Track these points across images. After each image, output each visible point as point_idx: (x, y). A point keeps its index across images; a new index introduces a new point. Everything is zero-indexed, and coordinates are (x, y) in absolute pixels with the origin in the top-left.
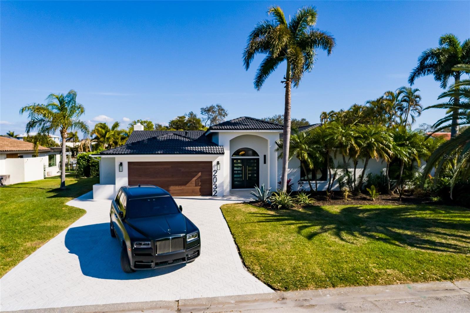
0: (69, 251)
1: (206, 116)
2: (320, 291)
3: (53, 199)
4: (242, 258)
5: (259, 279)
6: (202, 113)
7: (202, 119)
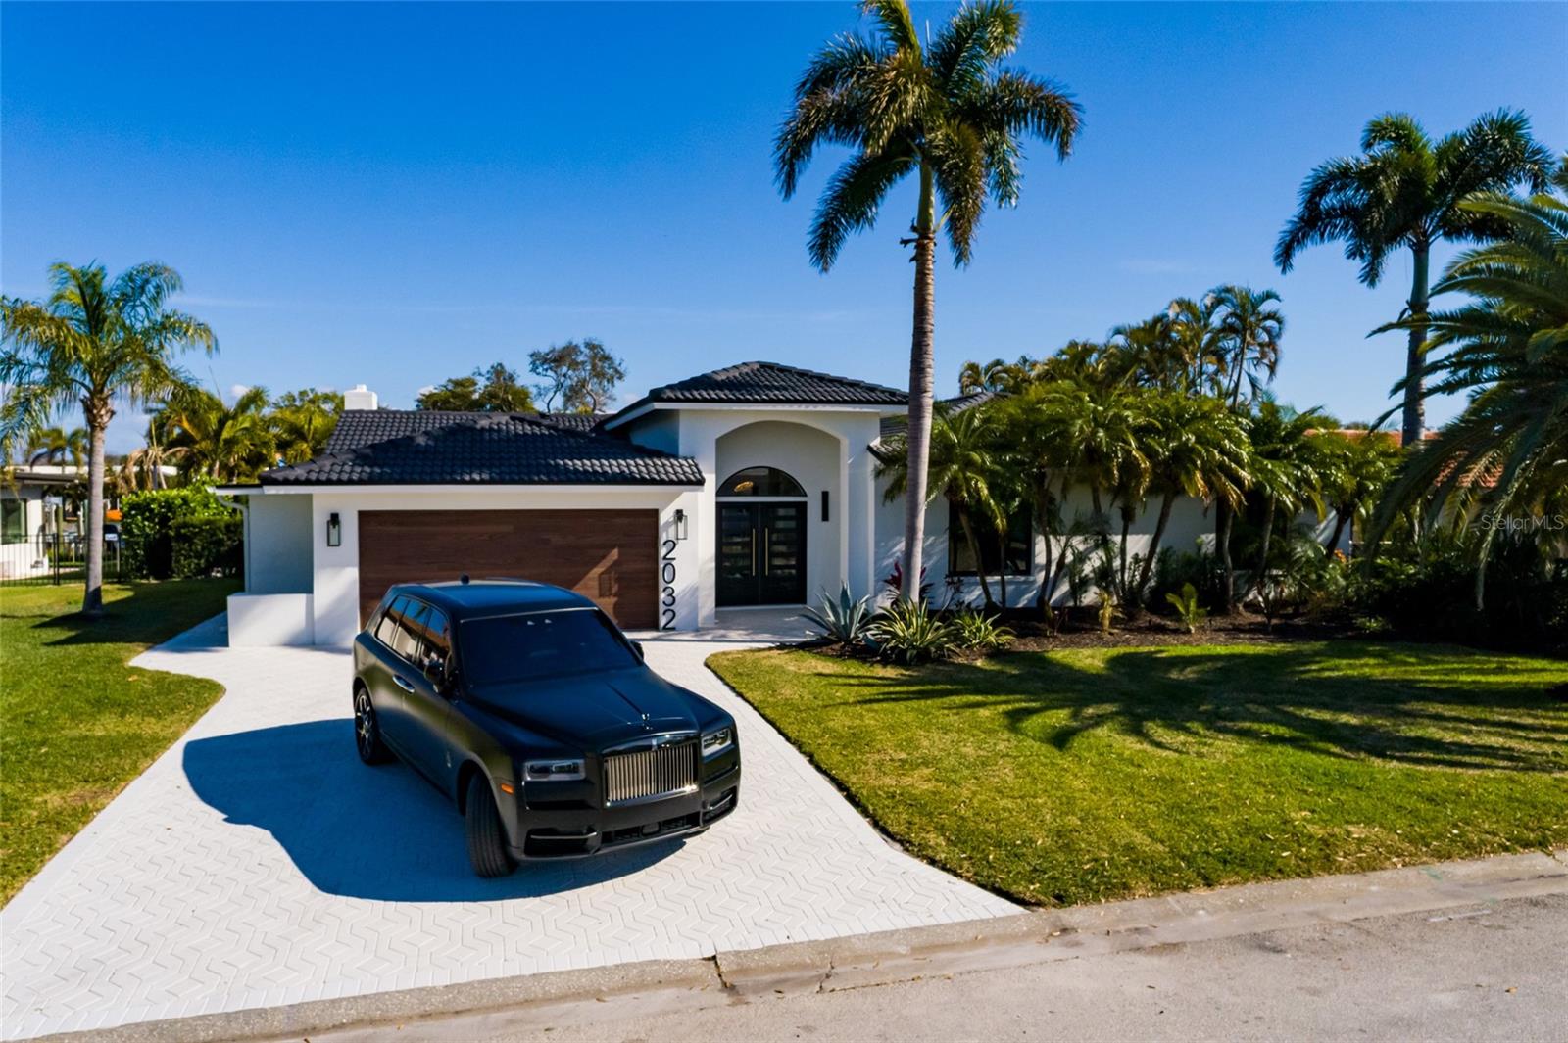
0: (225, 816)
1: (548, 380)
2: (1173, 900)
3: (71, 648)
4: (865, 812)
5: (956, 874)
6: (534, 370)
7: (534, 391)
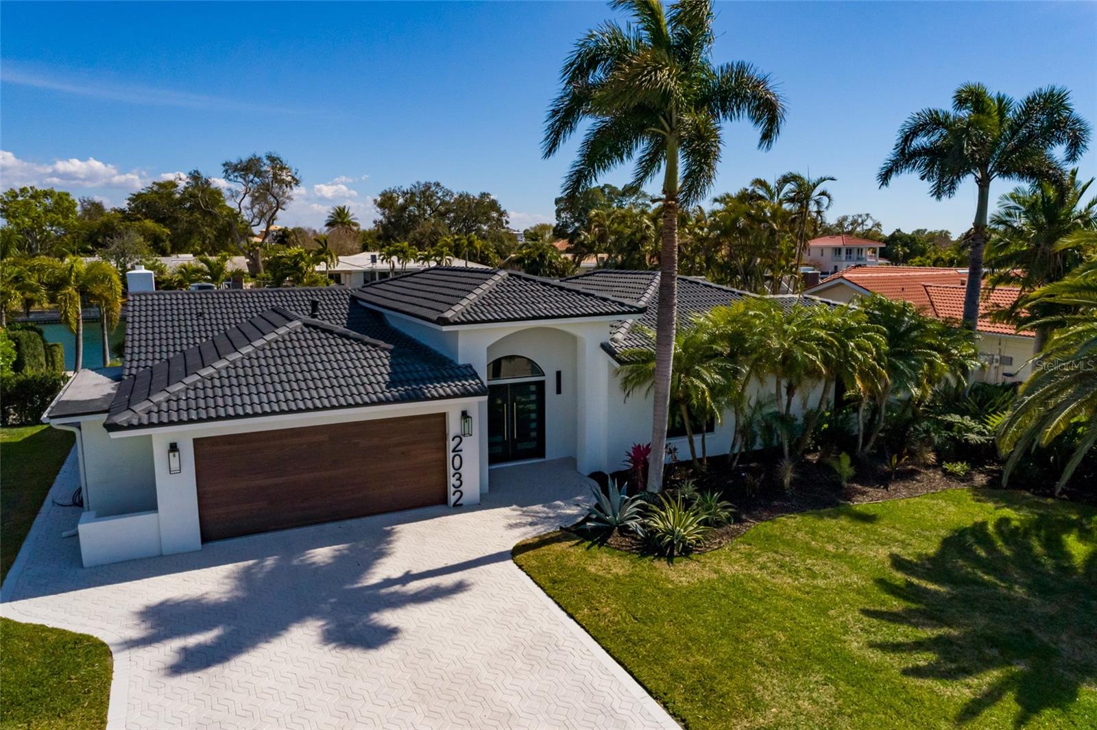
1: (238, 185)
6: (227, 177)
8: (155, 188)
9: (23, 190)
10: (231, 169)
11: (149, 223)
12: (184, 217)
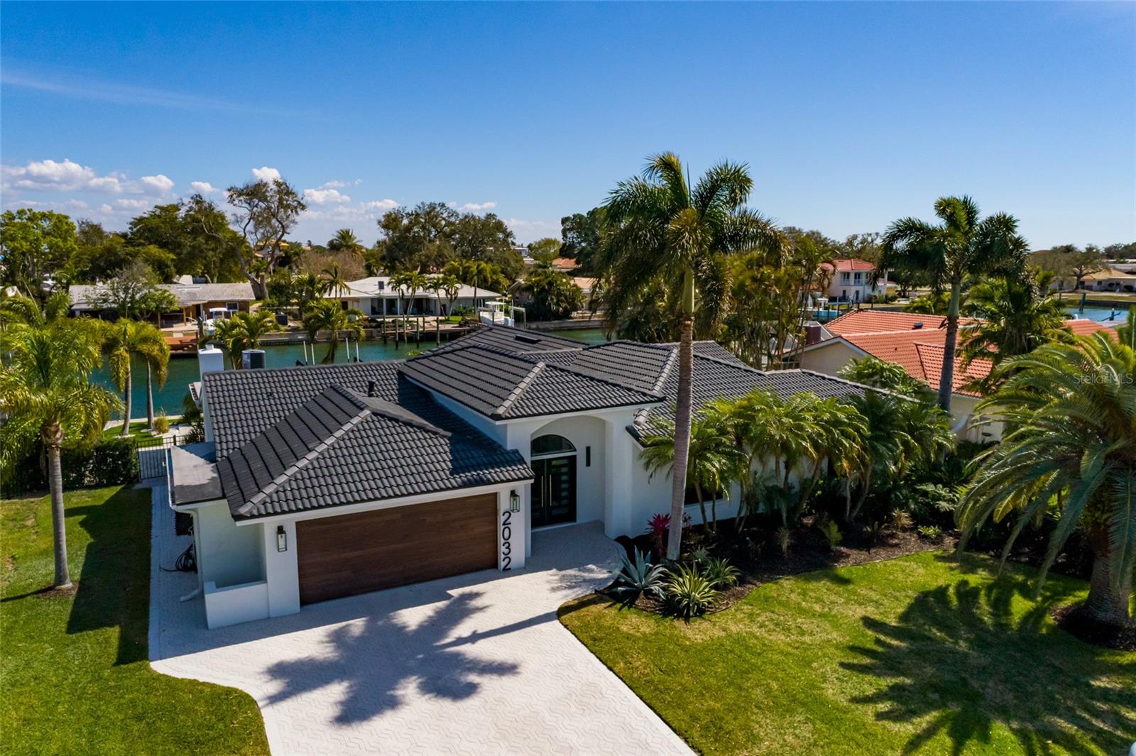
1: (243, 210)
6: (231, 201)
8: (158, 212)
9: (21, 213)
10: (237, 193)
11: (154, 249)
12: (187, 241)
